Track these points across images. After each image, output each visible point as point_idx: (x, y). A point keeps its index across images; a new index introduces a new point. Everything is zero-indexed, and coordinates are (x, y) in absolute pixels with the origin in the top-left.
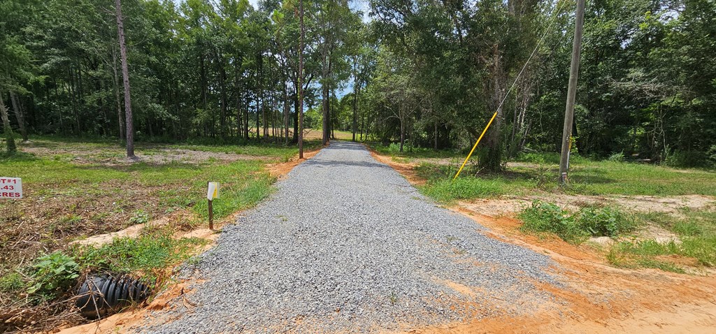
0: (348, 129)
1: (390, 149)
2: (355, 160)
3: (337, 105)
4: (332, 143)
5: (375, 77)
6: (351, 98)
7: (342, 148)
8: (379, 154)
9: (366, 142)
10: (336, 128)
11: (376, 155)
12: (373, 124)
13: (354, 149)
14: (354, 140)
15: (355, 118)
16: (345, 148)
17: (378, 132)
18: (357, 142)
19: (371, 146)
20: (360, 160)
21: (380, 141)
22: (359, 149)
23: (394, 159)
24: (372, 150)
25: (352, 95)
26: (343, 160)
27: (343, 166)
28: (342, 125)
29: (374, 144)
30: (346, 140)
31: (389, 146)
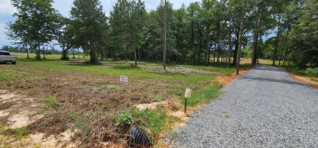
0: (268, 58)
1: (306, 72)
2: (276, 78)
3: (263, 44)
4: (257, 66)
5: (297, 24)
6: (274, 39)
7: (265, 69)
8: (297, 75)
9: (283, 66)
10: (260, 58)
11: (293, 75)
12: (290, 55)
13: (274, 70)
14: (273, 65)
15: (275, 51)
16: (267, 70)
17: (295, 61)
18: (276, 66)
19: (288, 69)
20: (280, 78)
21: (296, 66)
22: (279, 71)
23: (313, 80)
24: (289, 72)
25: (275, 38)
26: (267, 78)
27: (267, 82)
28: (265, 56)
29: (290, 68)
30: (267, 65)
31: (305, 69)
